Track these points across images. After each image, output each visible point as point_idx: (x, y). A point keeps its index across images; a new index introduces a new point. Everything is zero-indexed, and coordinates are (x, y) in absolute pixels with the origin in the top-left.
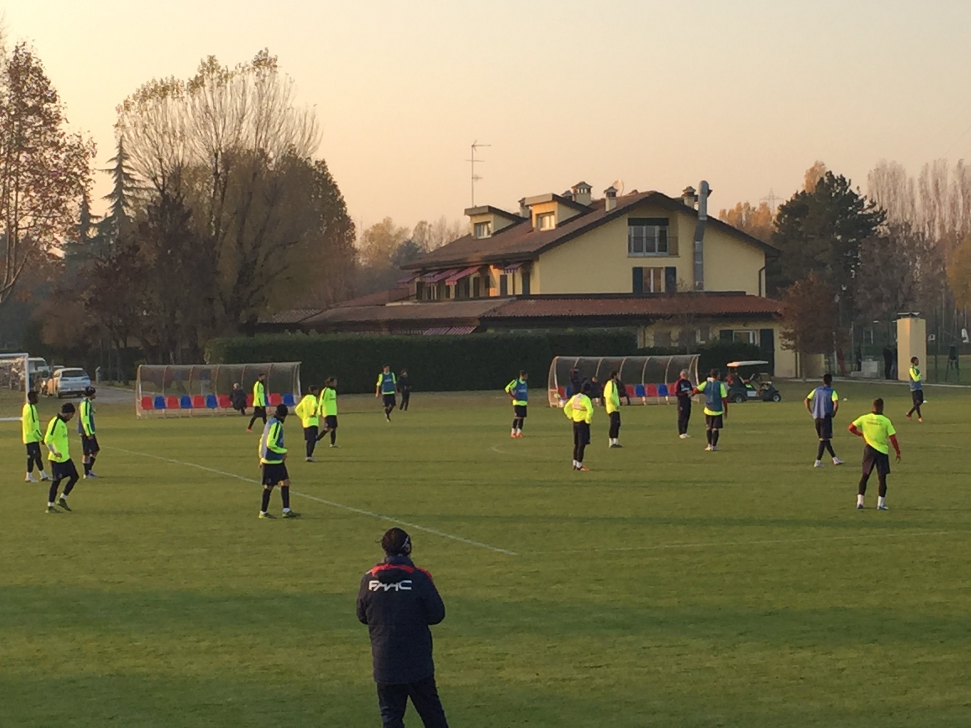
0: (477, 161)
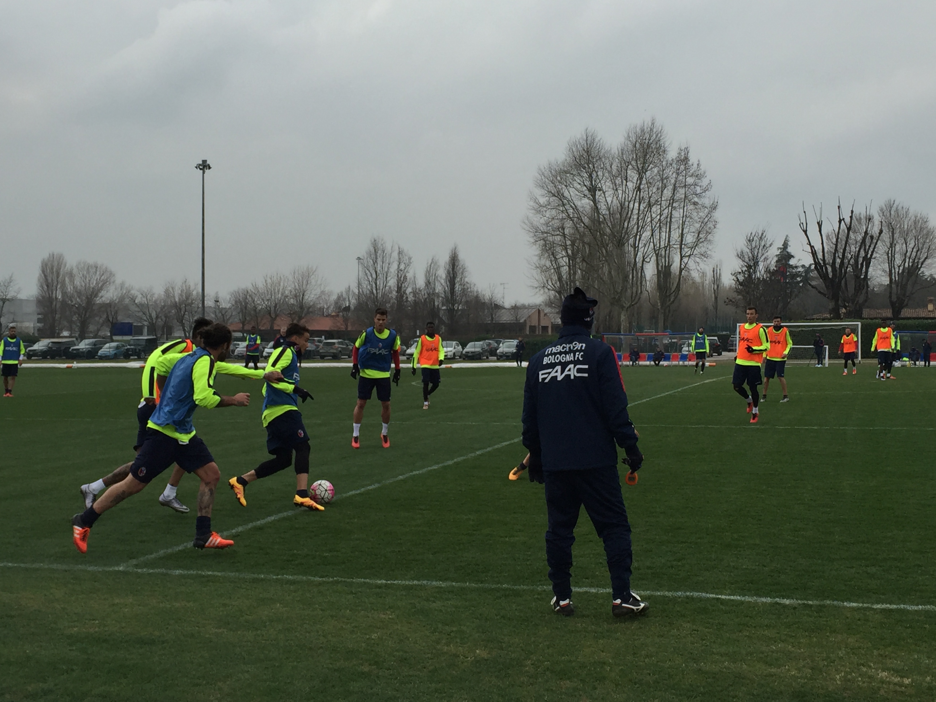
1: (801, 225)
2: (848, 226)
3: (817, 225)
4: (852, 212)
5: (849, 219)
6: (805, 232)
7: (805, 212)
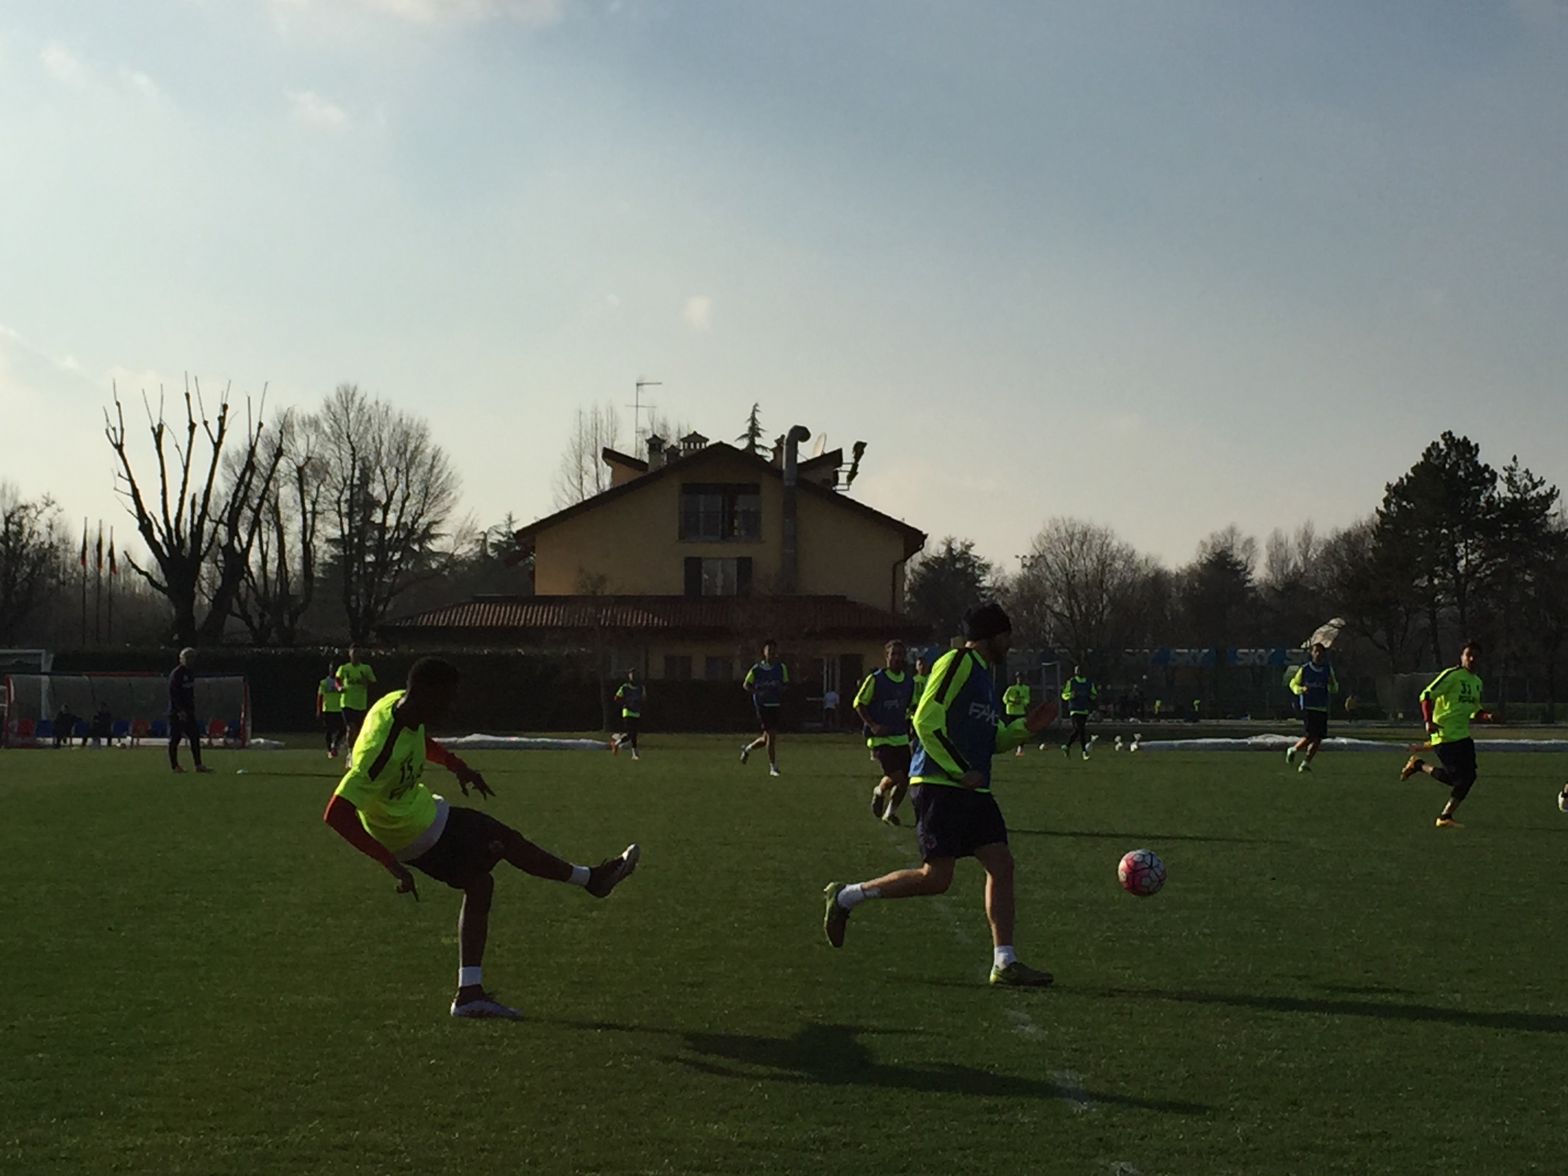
0: (643, 407)
1: (111, 433)
2: (216, 440)
3: (152, 434)
4: (225, 407)
5: (217, 423)
6: (119, 447)
7: (118, 404)
